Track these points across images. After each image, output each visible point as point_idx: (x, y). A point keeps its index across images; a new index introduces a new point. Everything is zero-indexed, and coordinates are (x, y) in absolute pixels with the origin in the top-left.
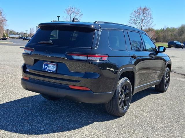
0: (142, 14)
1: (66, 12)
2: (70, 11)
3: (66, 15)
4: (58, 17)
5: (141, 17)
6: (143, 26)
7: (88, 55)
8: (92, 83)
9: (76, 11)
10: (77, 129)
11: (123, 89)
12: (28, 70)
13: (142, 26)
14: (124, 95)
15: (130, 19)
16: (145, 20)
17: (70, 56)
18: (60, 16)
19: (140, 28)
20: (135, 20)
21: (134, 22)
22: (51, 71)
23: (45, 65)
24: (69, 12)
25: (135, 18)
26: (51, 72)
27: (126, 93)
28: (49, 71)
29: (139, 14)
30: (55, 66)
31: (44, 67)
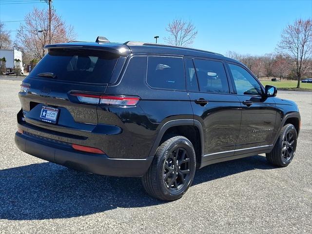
0: (304, 31)
1: (169, 29)
2: (175, 28)
3: (169, 34)
4: (156, 37)
5: (302, 36)
6: (304, 52)
7: (100, 96)
8: (110, 142)
9: (185, 27)
10: (81, 217)
11: (175, 156)
12: (23, 119)
13: (304, 54)
14: (178, 166)
15: (280, 39)
16: (308, 43)
17: (75, 96)
18: (158, 37)
19: (299, 56)
20: (289, 43)
21: (288, 45)
22: (50, 120)
23: (43, 112)
24: (174, 30)
25: (290, 39)
26: (50, 122)
27: (181, 162)
28: (48, 120)
29: (298, 31)
30: (56, 113)
31: (43, 114)
